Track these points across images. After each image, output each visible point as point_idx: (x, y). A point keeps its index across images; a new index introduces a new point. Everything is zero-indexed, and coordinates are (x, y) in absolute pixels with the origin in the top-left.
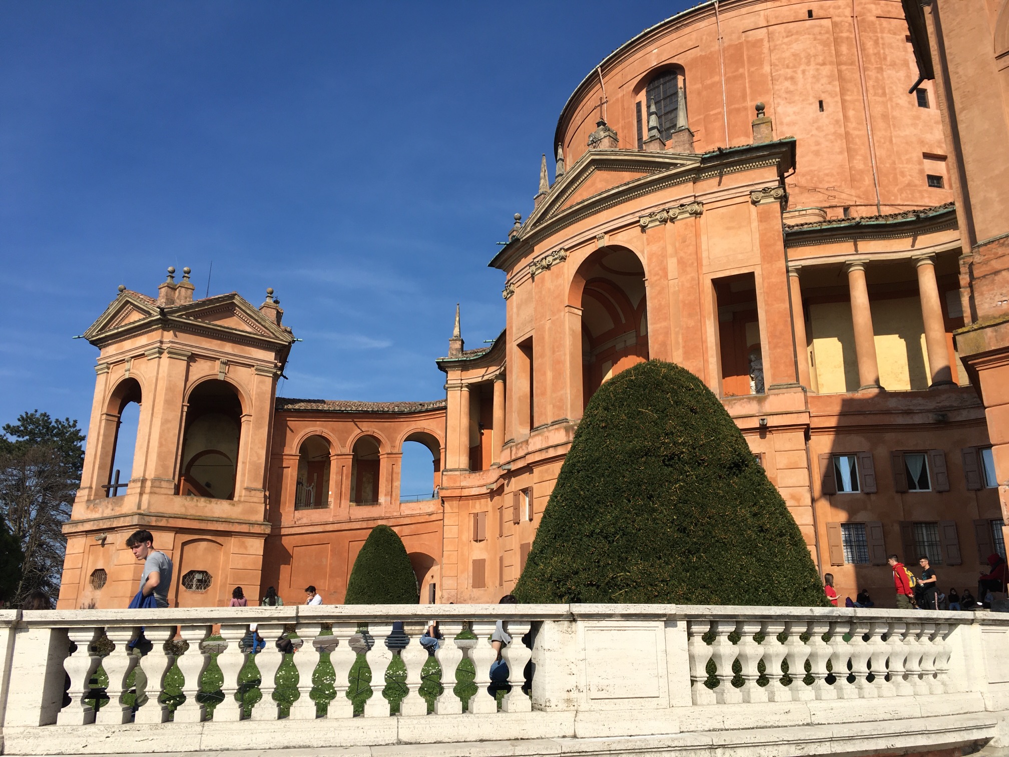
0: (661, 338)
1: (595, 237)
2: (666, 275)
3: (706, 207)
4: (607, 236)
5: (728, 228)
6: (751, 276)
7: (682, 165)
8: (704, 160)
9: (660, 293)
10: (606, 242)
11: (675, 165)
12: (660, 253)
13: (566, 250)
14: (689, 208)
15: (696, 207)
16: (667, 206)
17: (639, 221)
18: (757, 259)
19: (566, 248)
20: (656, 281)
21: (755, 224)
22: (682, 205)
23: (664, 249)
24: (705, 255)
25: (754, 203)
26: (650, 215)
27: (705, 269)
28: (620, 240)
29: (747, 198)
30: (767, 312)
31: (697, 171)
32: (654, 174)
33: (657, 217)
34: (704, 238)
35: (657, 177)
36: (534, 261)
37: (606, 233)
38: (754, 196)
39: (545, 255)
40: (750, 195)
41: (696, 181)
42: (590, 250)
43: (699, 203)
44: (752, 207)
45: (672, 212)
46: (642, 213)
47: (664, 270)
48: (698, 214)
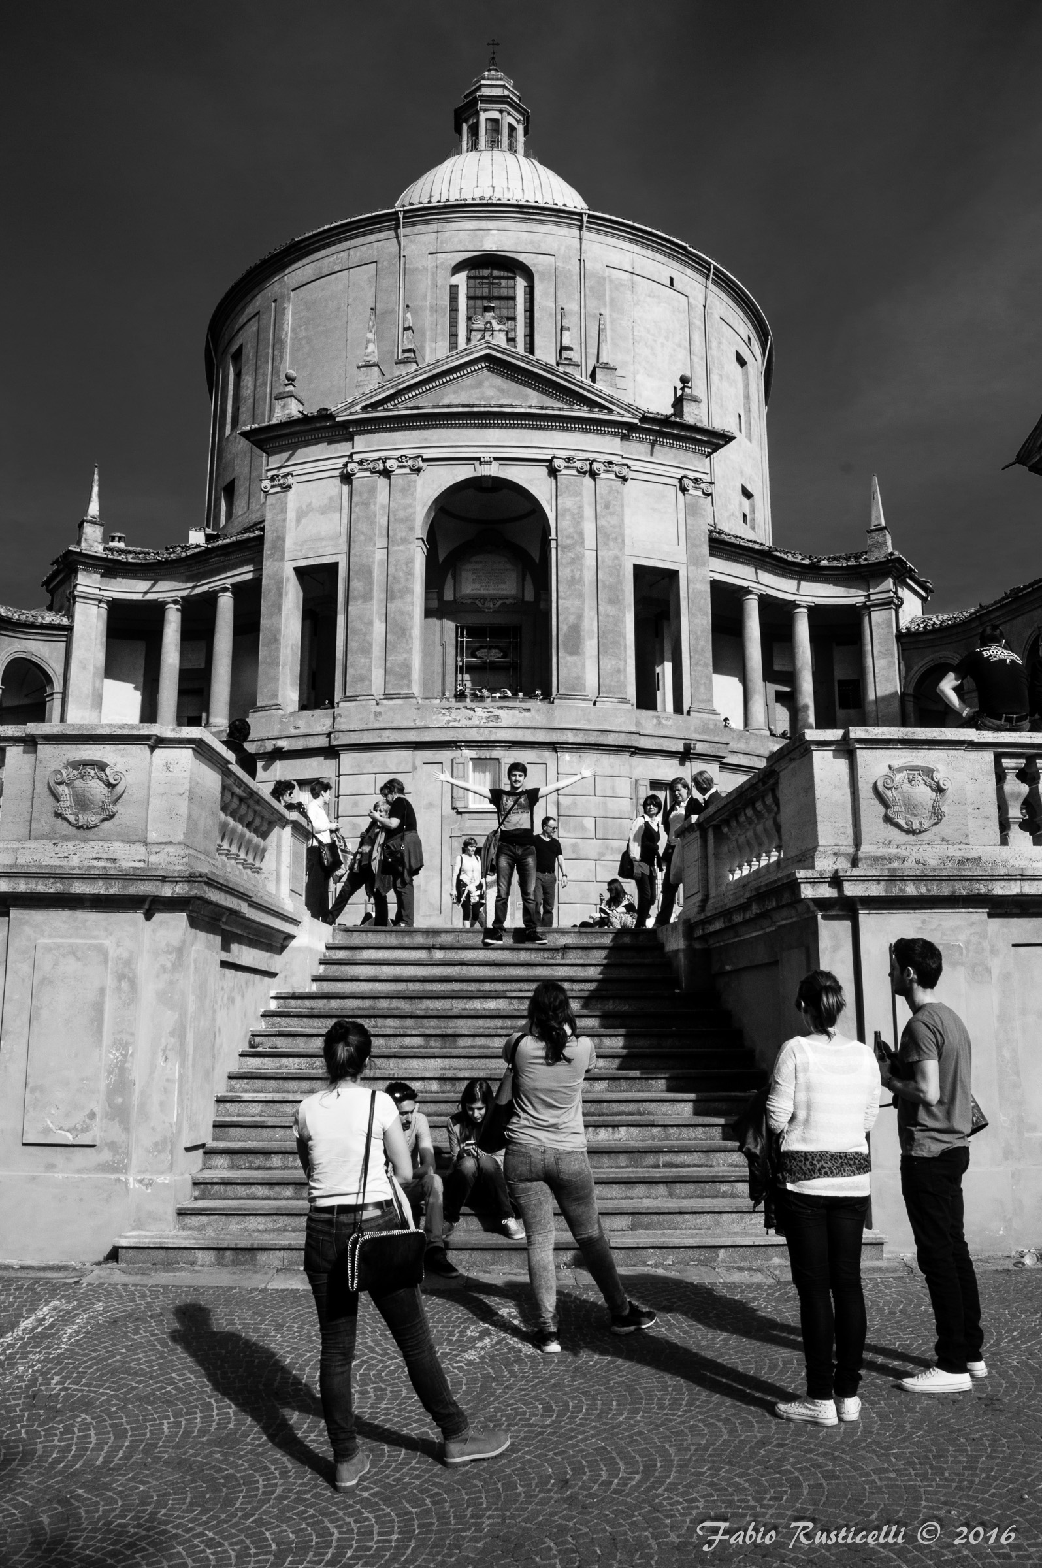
0: (572, 619)
1: (478, 459)
2: (583, 543)
3: (631, 475)
4: (495, 464)
5: (653, 509)
6: (674, 574)
7: (619, 415)
8: (644, 419)
9: (575, 562)
10: (494, 470)
11: (611, 411)
12: (576, 511)
13: (424, 460)
14: (618, 469)
15: (625, 472)
16: (592, 456)
17: (550, 461)
18: (684, 559)
19: (425, 457)
20: (569, 545)
21: (682, 515)
22: (610, 463)
23: (581, 507)
24: (628, 532)
25: (684, 490)
26: (569, 460)
27: (627, 551)
28: (514, 474)
29: (677, 482)
30: (691, 621)
31: (631, 427)
32: (581, 410)
33: (576, 464)
34: (628, 512)
36: (356, 457)
37: (496, 459)
38: (685, 481)
39: (383, 454)
40: (681, 480)
41: (624, 437)
42: (464, 473)
43: (628, 467)
44: (680, 494)
45: (596, 466)
46: (557, 453)
47: (581, 534)
48: (625, 479)
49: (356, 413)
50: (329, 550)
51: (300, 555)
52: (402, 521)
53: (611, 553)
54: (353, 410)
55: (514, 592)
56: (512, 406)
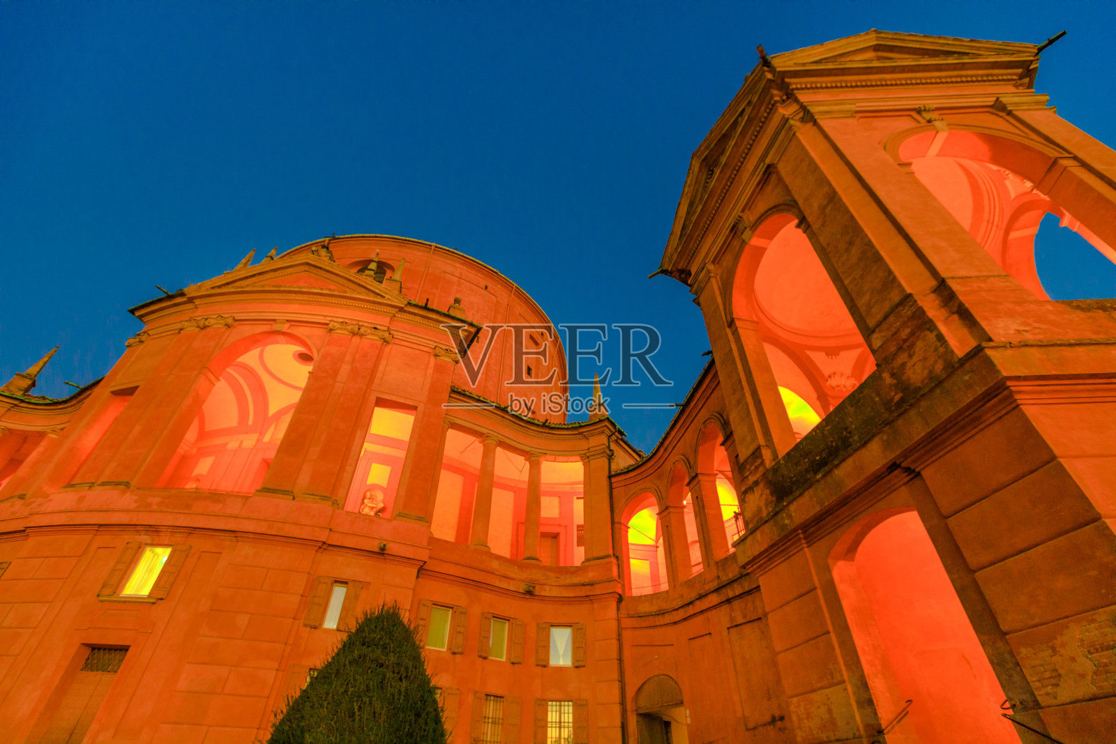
1: (275, 320)
2: (334, 376)
3: (397, 341)
4: (287, 325)
5: (407, 365)
8: (409, 304)
9: (321, 388)
10: (285, 328)
12: (337, 356)
14: (380, 334)
16: (361, 324)
17: (327, 324)
18: (424, 398)
20: (322, 377)
21: (430, 371)
22: (375, 328)
24: (379, 375)
25: (436, 356)
26: (343, 324)
28: (301, 332)
29: (431, 350)
31: (399, 310)
33: (347, 327)
34: (383, 363)
35: (363, 297)
37: (288, 321)
38: (438, 350)
39: (208, 316)
40: (434, 349)
41: (392, 316)
42: (262, 329)
43: (392, 334)
44: (433, 359)
45: (363, 330)
46: (334, 319)
47: (336, 371)
48: (386, 341)
49: (202, 292)
50: (139, 378)
51: (120, 383)
52: (198, 356)
53: (357, 385)
54: (200, 290)
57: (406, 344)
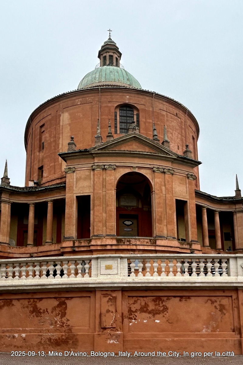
0: (160, 214)
1: (132, 167)
2: (162, 192)
3: (175, 173)
4: (137, 169)
5: (180, 183)
6: (186, 202)
7: (172, 156)
8: (178, 157)
9: (160, 198)
10: (137, 170)
11: (169, 155)
13: (116, 166)
14: (171, 171)
15: (173, 172)
16: (164, 167)
17: (152, 168)
18: (188, 197)
19: (117, 165)
20: (158, 193)
21: (187, 185)
22: (169, 169)
24: (174, 189)
25: (188, 178)
26: (158, 168)
27: (174, 195)
28: (143, 172)
30: (190, 216)
31: (175, 159)
32: (161, 154)
33: (159, 170)
34: (174, 183)
35: (162, 155)
36: (96, 164)
37: (137, 167)
38: (189, 175)
39: (104, 164)
40: (187, 175)
41: (172, 162)
42: (128, 171)
43: (174, 171)
44: (187, 179)
45: (165, 170)
46: (155, 166)
47: (161, 190)
48: (173, 174)
49: (96, 151)
50: (87, 191)
51: (78, 192)
52: (110, 184)
53: (169, 195)
54: (95, 150)
55: (136, 205)
56: (142, 152)
57: (178, 174)
